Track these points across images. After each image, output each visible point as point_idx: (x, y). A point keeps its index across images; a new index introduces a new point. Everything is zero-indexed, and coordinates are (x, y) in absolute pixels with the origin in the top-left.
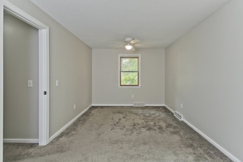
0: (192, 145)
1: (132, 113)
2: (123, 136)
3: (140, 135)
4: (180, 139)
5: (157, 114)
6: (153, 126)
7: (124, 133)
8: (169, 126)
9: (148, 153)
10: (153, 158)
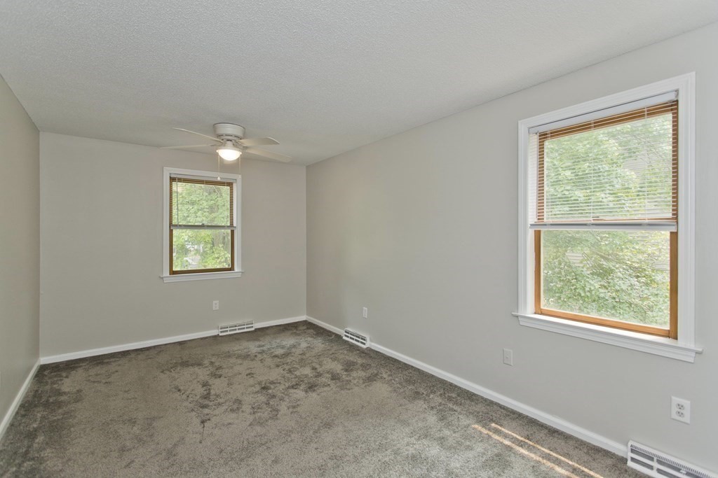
0: (417, 393)
1: (229, 356)
2: (258, 429)
3: (299, 409)
4: (390, 389)
5: (304, 345)
6: (316, 377)
7: (252, 418)
8: (349, 367)
9: (351, 443)
10: (369, 449)
